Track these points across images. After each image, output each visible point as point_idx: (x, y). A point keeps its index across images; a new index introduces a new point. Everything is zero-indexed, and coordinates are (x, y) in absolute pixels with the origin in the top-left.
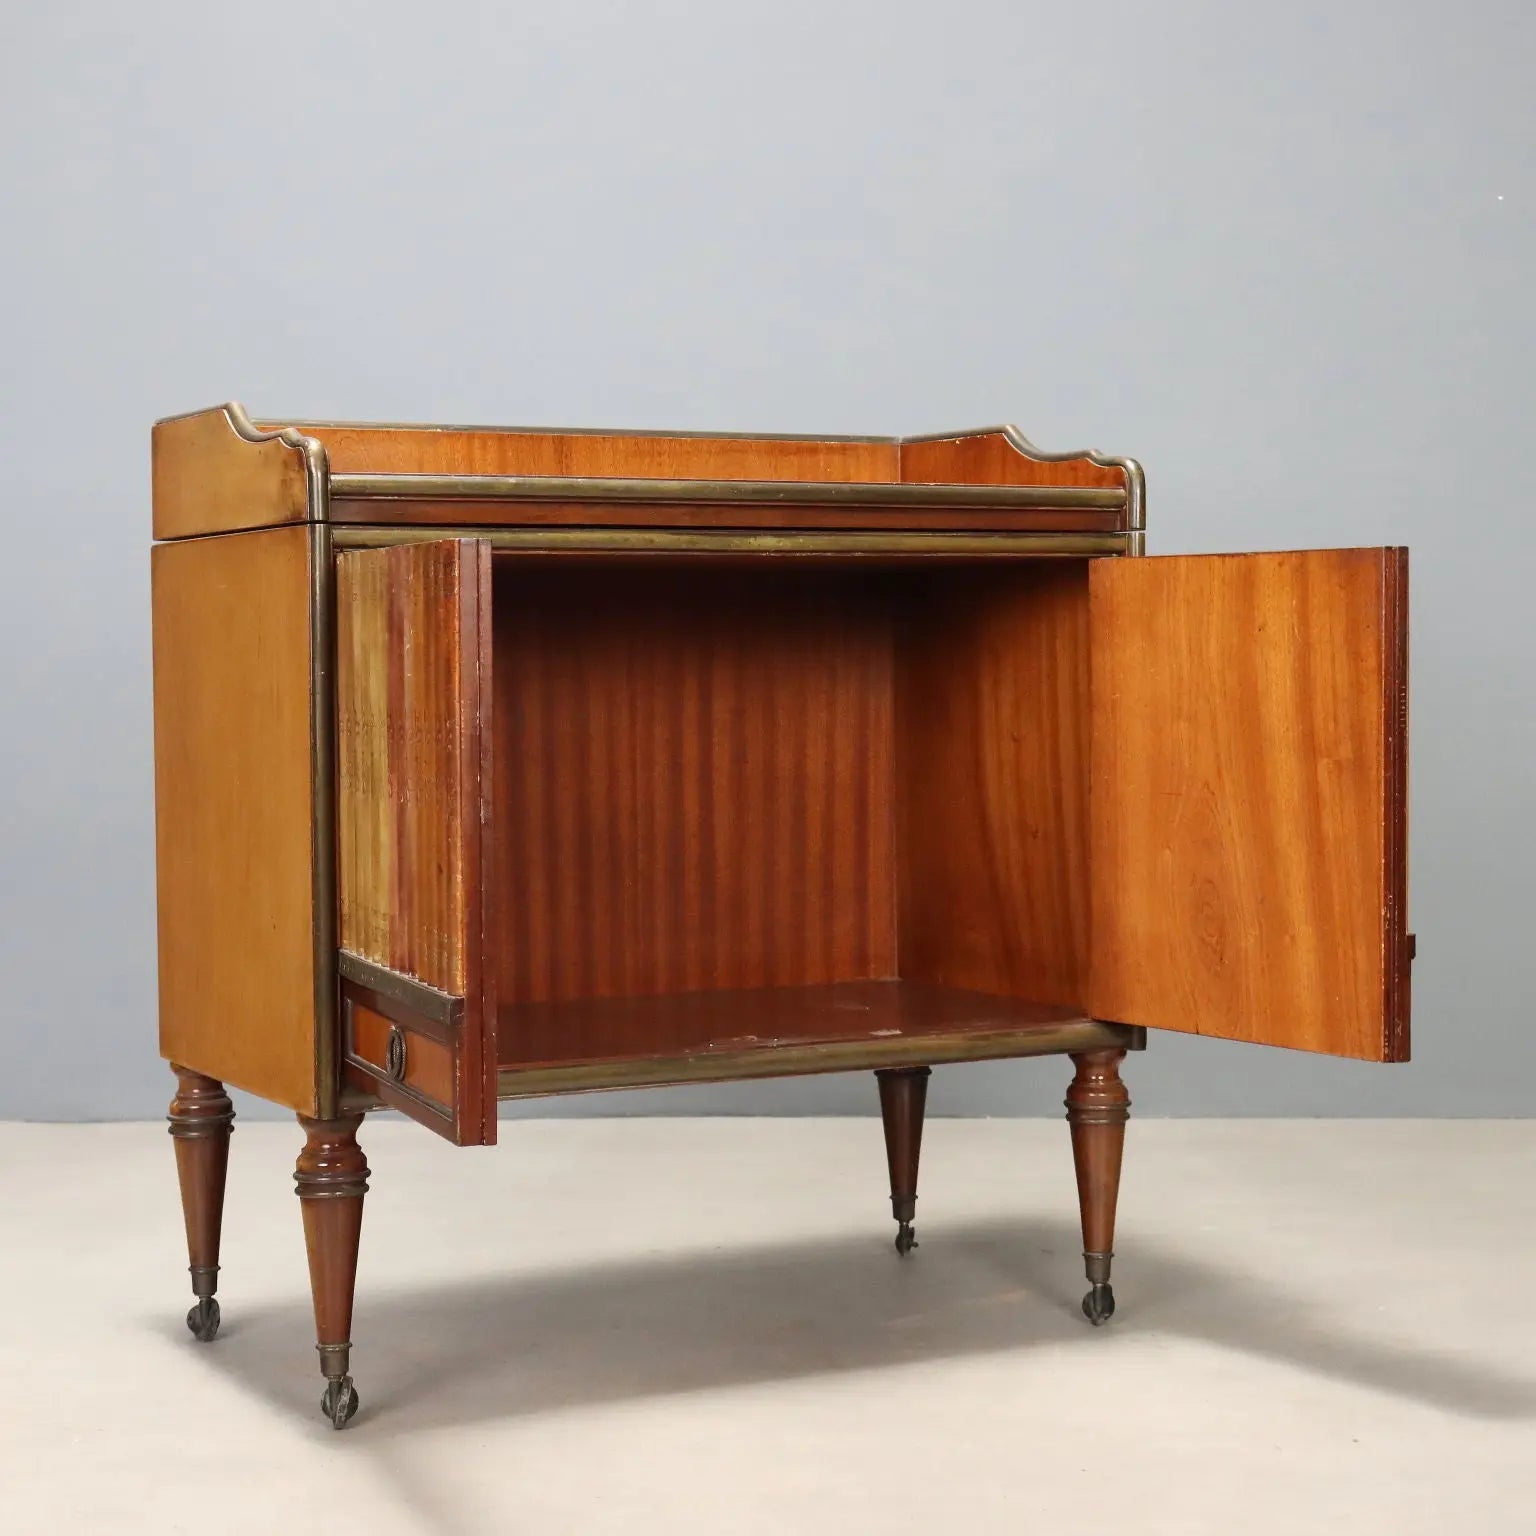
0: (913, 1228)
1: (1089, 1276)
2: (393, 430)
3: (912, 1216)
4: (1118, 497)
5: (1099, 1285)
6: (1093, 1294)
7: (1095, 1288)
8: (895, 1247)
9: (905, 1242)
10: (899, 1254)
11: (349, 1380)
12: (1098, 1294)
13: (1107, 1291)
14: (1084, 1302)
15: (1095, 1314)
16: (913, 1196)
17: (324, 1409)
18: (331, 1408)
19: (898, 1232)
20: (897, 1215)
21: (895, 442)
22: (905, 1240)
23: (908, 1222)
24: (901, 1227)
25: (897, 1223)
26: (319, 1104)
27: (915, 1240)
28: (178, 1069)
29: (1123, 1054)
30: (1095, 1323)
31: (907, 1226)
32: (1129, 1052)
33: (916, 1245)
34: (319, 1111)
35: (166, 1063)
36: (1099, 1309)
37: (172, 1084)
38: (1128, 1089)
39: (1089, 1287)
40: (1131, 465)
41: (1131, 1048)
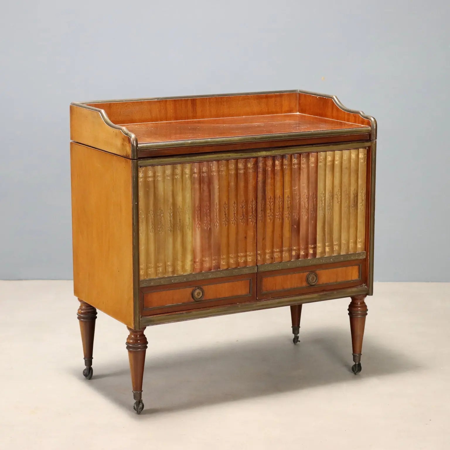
0: (298, 336)
1: (354, 360)
2: (142, 101)
3: (298, 333)
4: (369, 130)
5: (357, 363)
6: (355, 365)
7: (356, 364)
8: (293, 342)
9: (296, 341)
10: (294, 344)
11: (142, 401)
12: (357, 366)
13: (359, 365)
14: (352, 368)
15: (355, 371)
16: (299, 327)
17: (134, 408)
18: (137, 409)
19: (294, 337)
20: (294, 332)
21: (296, 92)
22: (296, 340)
23: (297, 335)
24: (295, 336)
25: (294, 335)
26: (135, 326)
27: (299, 339)
28: (80, 301)
29: (366, 296)
30: (355, 374)
31: (297, 336)
32: (367, 296)
33: (299, 341)
34: (135, 327)
35: (77, 298)
36: (357, 370)
37: (79, 304)
38: (367, 305)
39: (354, 363)
40: (372, 119)
41: (369, 295)
